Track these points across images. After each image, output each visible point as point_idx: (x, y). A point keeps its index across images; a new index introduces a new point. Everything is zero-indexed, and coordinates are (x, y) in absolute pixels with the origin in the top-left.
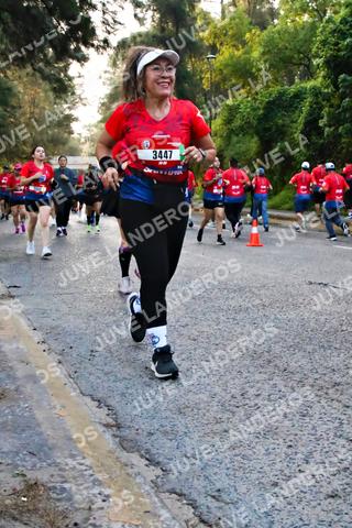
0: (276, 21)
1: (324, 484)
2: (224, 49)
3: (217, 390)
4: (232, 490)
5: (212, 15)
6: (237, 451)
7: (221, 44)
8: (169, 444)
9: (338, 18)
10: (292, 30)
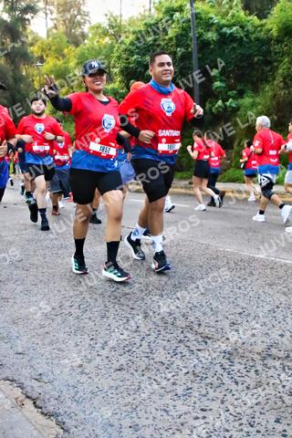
0: (86, 41)
1: (114, 362)
2: (49, 59)
4: (50, 373)
5: (40, 35)
6: (54, 346)
7: (47, 56)
8: (5, 346)
9: (128, 41)
10: (97, 48)
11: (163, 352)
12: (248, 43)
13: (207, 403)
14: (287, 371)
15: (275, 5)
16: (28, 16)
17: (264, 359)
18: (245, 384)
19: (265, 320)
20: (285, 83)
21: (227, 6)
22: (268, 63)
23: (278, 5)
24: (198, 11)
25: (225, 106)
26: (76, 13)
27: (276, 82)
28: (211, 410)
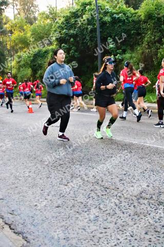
0: (36, 22)
2: (15, 32)
3: (13, 171)
4: (18, 210)
5: (10, 18)
6: (21, 195)
7: (14, 30)
9: (60, 22)
10: (43, 26)
11: (82, 196)
12: (128, 23)
13: (107, 224)
14: (151, 205)
15: (143, 2)
16: (3, 7)
17: (138, 199)
18: (128, 214)
19: (139, 178)
20: (149, 46)
21: (116, 2)
22: (139, 34)
23: (145, 2)
24: (100, 5)
25: (116, 58)
26: (31, 5)
27: (143, 45)
28: (109, 228)
